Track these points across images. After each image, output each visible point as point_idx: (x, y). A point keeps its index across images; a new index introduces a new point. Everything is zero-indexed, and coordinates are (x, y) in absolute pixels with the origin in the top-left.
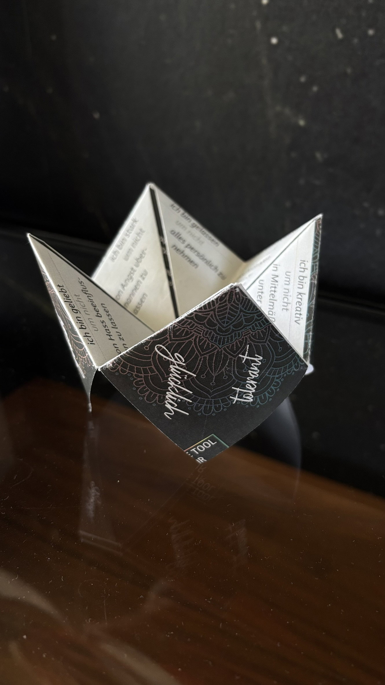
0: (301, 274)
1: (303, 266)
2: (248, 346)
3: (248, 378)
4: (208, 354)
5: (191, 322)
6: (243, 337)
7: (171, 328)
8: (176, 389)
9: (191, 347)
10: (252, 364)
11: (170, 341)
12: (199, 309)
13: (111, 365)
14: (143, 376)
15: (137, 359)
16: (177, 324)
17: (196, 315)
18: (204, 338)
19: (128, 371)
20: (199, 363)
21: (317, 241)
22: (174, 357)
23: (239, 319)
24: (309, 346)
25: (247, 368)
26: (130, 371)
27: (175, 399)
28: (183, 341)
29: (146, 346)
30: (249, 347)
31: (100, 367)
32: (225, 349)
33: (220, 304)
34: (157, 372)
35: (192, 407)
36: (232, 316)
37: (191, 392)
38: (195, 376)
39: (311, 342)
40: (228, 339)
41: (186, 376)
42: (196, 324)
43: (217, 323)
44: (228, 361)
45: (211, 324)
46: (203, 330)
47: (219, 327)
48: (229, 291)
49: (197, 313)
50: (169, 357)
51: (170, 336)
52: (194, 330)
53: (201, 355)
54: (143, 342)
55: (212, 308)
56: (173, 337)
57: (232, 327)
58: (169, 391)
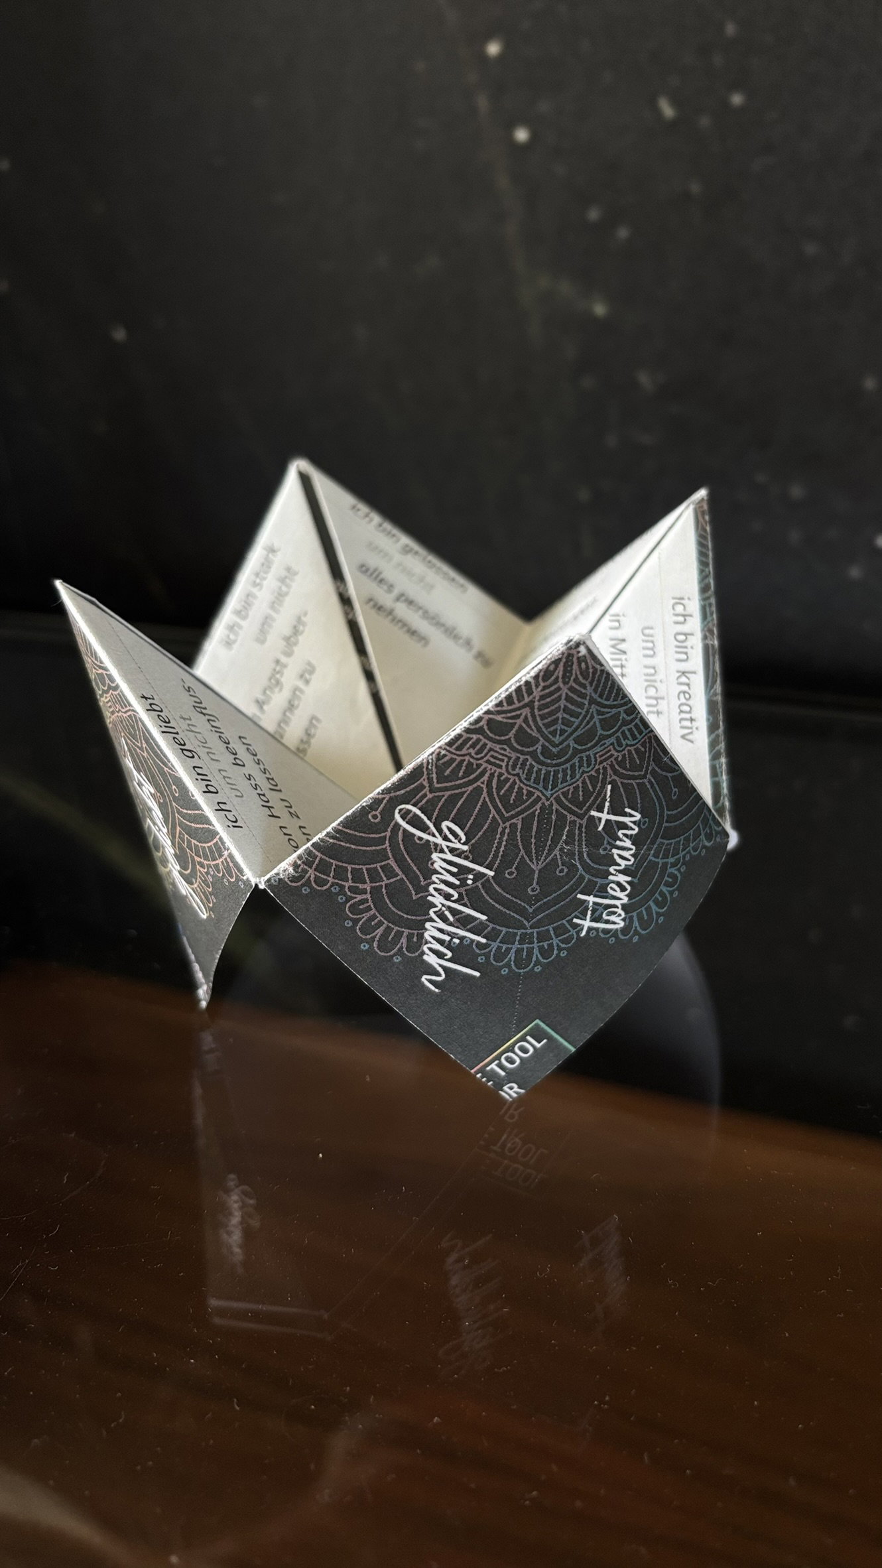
0: (679, 628)
1: (680, 609)
2: (609, 787)
3: (612, 869)
4: (520, 817)
5: (478, 740)
6: (597, 767)
7: (430, 761)
8: (447, 913)
9: (480, 804)
10: (620, 833)
11: (431, 792)
12: (497, 705)
13: (291, 870)
14: (368, 889)
15: (353, 847)
16: (445, 749)
17: (490, 721)
18: (509, 776)
19: (331, 880)
20: (500, 843)
21: (704, 550)
22: (440, 831)
23: (588, 723)
24: (723, 789)
25: (609, 843)
26: (336, 881)
27: (447, 938)
28: (460, 790)
29: (374, 813)
30: (611, 791)
31: (262, 878)
32: (558, 800)
33: (544, 688)
34: (401, 875)
35: (487, 956)
36: (571, 716)
37: (484, 918)
38: (492, 873)
39: (726, 780)
40: (565, 775)
41: (471, 876)
42: (490, 745)
43: (538, 735)
44: (567, 828)
45: (524, 739)
46: (506, 756)
47: (543, 746)
48: (563, 654)
49: (491, 716)
50: (429, 834)
51: (430, 780)
52: (485, 759)
53: (505, 820)
54: (365, 804)
55: (527, 700)
56: (438, 783)
57: (572, 744)
58: (432, 920)
